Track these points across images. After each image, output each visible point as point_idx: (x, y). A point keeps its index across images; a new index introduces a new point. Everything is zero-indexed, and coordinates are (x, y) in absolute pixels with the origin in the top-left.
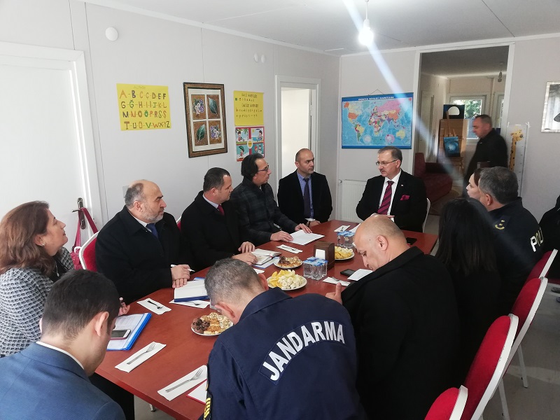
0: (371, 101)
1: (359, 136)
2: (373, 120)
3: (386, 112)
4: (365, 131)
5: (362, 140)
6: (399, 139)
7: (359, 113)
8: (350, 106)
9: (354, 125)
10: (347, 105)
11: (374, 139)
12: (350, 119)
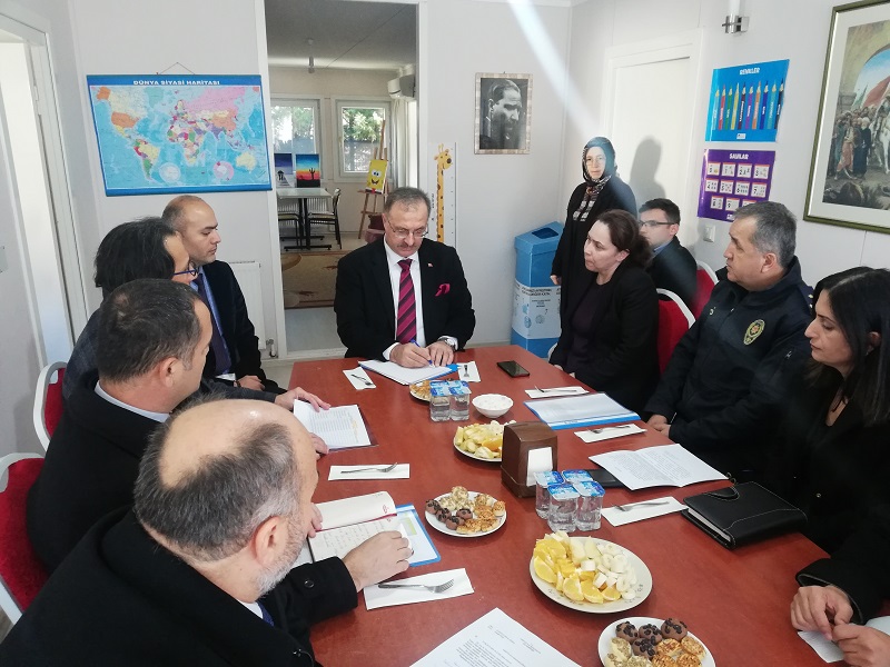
0: (166, 87)
1: (148, 166)
2: (177, 130)
3: (208, 115)
4: (163, 154)
5: (156, 176)
6: (243, 170)
7: (141, 113)
8: (112, 97)
9: (130, 142)
10: (105, 94)
11: (186, 172)
12: (117, 129)
